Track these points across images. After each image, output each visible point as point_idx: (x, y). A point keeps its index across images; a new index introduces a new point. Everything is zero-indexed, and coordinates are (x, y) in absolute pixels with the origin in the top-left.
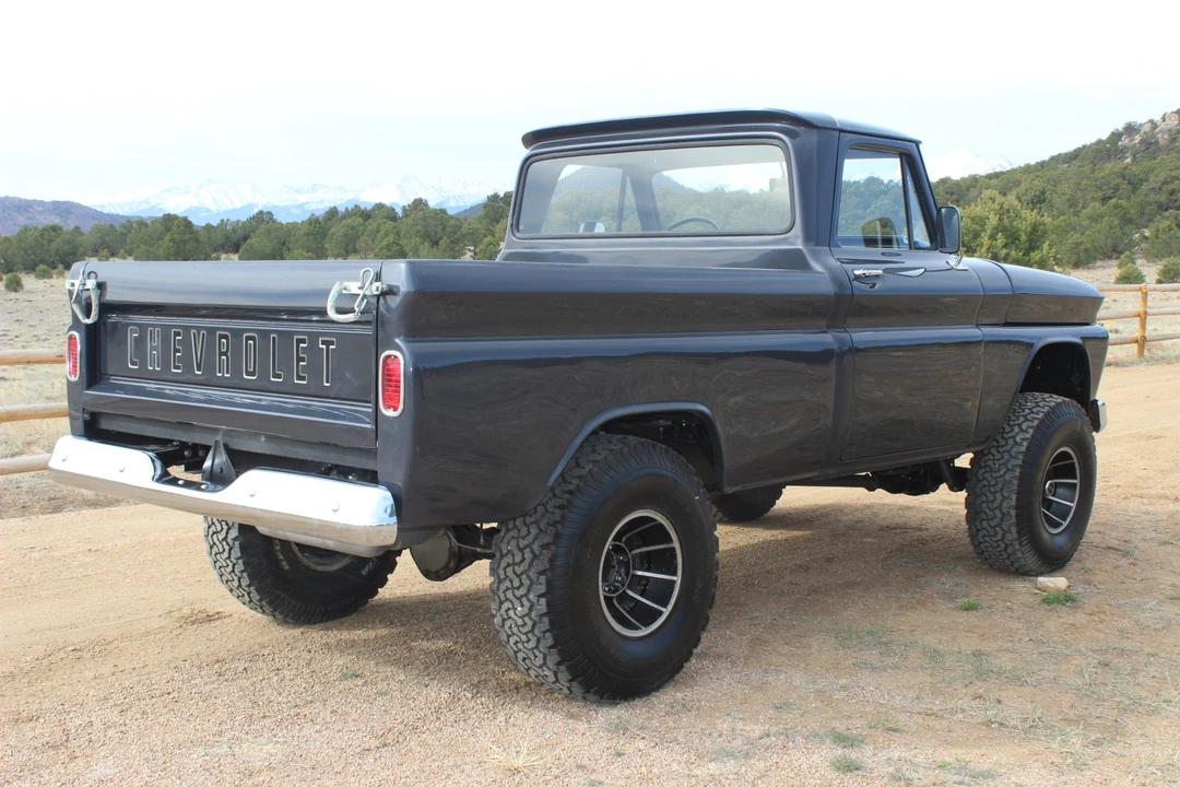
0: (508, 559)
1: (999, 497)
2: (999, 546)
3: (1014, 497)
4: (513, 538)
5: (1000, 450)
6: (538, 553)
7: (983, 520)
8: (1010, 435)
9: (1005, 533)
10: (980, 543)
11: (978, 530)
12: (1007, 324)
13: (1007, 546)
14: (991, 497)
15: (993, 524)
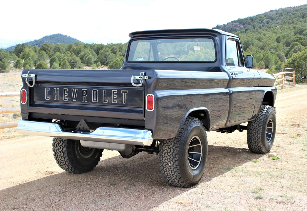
0: (166, 151)
1: (257, 134)
2: (256, 147)
3: (261, 134)
4: (166, 146)
5: (256, 121)
6: (175, 149)
7: (252, 140)
8: (258, 117)
9: (258, 143)
10: (251, 146)
11: (251, 143)
12: (259, 86)
13: (259, 146)
14: (254, 134)
15: (255, 141)
